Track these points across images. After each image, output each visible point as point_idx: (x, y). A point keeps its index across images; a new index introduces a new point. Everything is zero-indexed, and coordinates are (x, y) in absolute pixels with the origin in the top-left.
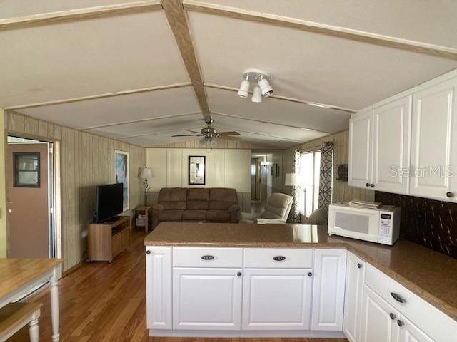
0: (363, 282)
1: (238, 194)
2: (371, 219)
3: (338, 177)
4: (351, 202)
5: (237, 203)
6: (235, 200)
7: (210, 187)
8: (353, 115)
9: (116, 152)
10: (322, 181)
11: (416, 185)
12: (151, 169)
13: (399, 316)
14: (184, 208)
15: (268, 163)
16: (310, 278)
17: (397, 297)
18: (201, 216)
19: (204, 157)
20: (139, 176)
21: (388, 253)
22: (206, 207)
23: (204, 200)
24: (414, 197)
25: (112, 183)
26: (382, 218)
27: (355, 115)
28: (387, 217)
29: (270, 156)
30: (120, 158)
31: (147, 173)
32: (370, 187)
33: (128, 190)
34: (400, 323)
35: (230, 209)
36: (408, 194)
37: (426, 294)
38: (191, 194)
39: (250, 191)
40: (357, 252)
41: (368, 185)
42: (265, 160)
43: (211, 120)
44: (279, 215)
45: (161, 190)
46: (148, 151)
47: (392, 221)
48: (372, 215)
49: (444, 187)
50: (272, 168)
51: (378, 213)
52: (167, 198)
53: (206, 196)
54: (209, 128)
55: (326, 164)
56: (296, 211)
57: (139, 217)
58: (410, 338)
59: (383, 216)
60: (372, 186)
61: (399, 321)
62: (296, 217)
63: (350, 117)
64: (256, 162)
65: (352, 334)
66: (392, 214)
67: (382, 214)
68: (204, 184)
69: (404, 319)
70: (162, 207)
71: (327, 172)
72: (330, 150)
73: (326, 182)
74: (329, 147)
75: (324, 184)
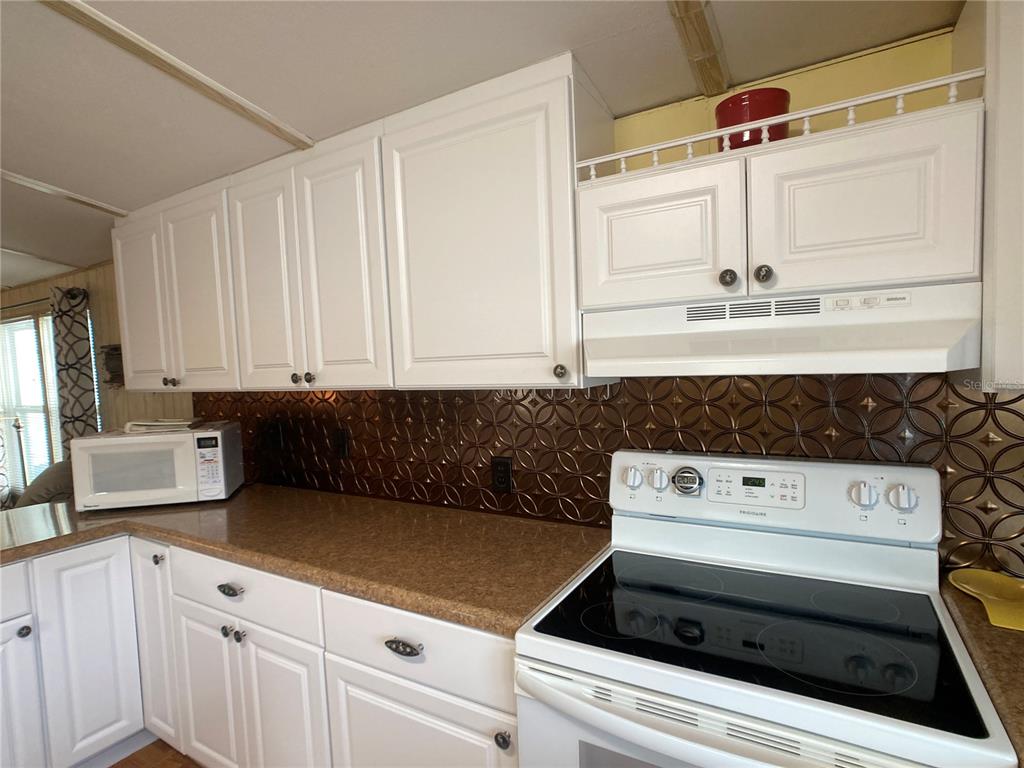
0: (171, 593)
2: (178, 453)
3: (108, 376)
4: (129, 425)
8: (118, 221)
10: (65, 392)
11: (250, 369)
13: (238, 625)
16: (27, 643)
17: (229, 590)
21: (220, 517)
24: (249, 393)
26: (199, 447)
27: (123, 220)
28: (208, 442)
32: (170, 386)
34: (239, 637)
36: (239, 389)
37: (270, 559)
40: (151, 533)
41: (166, 382)
47: (220, 449)
48: (180, 444)
49: (287, 365)
51: (190, 437)
55: (71, 347)
58: (257, 653)
59: (202, 443)
60: (174, 382)
61: (237, 633)
63: (112, 226)
65: (165, 721)
66: (218, 434)
67: (199, 440)
69: (244, 626)
71: (78, 366)
72: (78, 309)
73: (77, 392)
74: (74, 302)
75: (70, 398)
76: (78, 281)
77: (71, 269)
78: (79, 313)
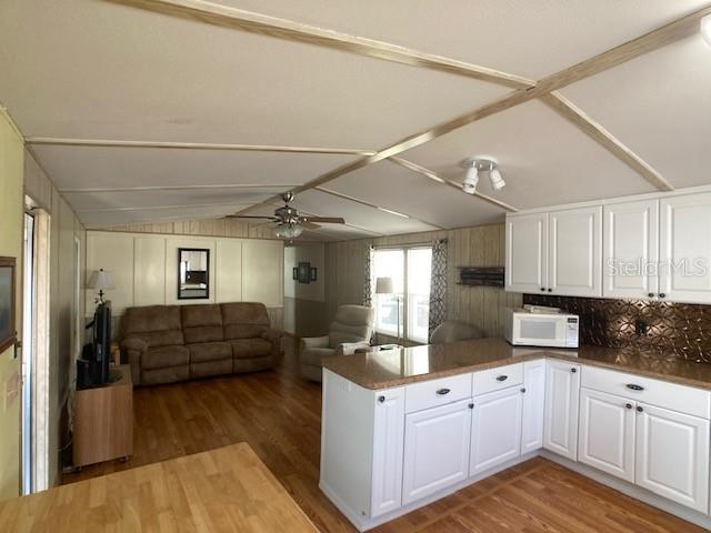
1: (269, 311)
2: (558, 324)
6: (266, 321)
10: (436, 287)
11: (611, 288)
14: (180, 341)
17: (632, 387)
18: (224, 352)
19: (208, 251)
23: (214, 325)
26: (568, 322)
28: (573, 320)
32: (546, 292)
34: (640, 409)
38: (189, 316)
39: (282, 305)
41: (543, 289)
46: (92, 237)
47: (577, 324)
48: (560, 320)
50: (296, 269)
51: (564, 317)
53: (217, 319)
54: (287, 207)
55: (441, 266)
58: (650, 418)
60: (550, 290)
61: (638, 408)
63: (505, 215)
66: (577, 317)
67: (569, 319)
68: (207, 297)
69: (640, 405)
73: (442, 287)
74: (442, 245)
76: (442, 235)
77: (439, 229)
78: (443, 250)
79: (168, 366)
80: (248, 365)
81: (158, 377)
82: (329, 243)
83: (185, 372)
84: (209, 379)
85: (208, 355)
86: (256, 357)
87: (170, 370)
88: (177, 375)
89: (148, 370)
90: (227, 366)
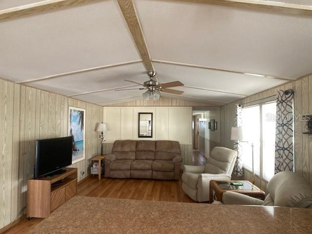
1: (181, 146)
5: (180, 154)
6: (178, 151)
7: (157, 140)
9: (70, 108)
12: (107, 124)
14: (133, 157)
15: (205, 120)
18: (147, 166)
19: (152, 114)
20: (96, 130)
22: (153, 158)
23: (151, 151)
25: (65, 136)
29: (207, 113)
30: (75, 114)
31: (102, 127)
33: (84, 142)
35: (174, 160)
38: (140, 146)
39: (191, 144)
42: (202, 116)
43: (153, 72)
44: (223, 169)
45: (115, 142)
46: (106, 109)
50: (210, 123)
52: (119, 149)
53: (153, 148)
54: (151, 80)
56: (239, 165)
57: (94, 166)
62: (239, 170)
64: (195, 118)
68: (151, 137)
70: (114, 157)
71: (287, 125)
72: (288, 99)
73: (286, 136)
74: (287, 96)
75: (283, 139)
76: (289, 87)
77: (287, 81)
78: (289, 101)
79: (120, 170)
80: (159, 175)
81: (116, 174)
82: (221, 106)
83: (128, 174)
84: (139, 179)
85: (139, 167)
86: (164, 171)
87: (122, 172)
88: (125, 174)
89: (112, 170)
90: (148, 174)
